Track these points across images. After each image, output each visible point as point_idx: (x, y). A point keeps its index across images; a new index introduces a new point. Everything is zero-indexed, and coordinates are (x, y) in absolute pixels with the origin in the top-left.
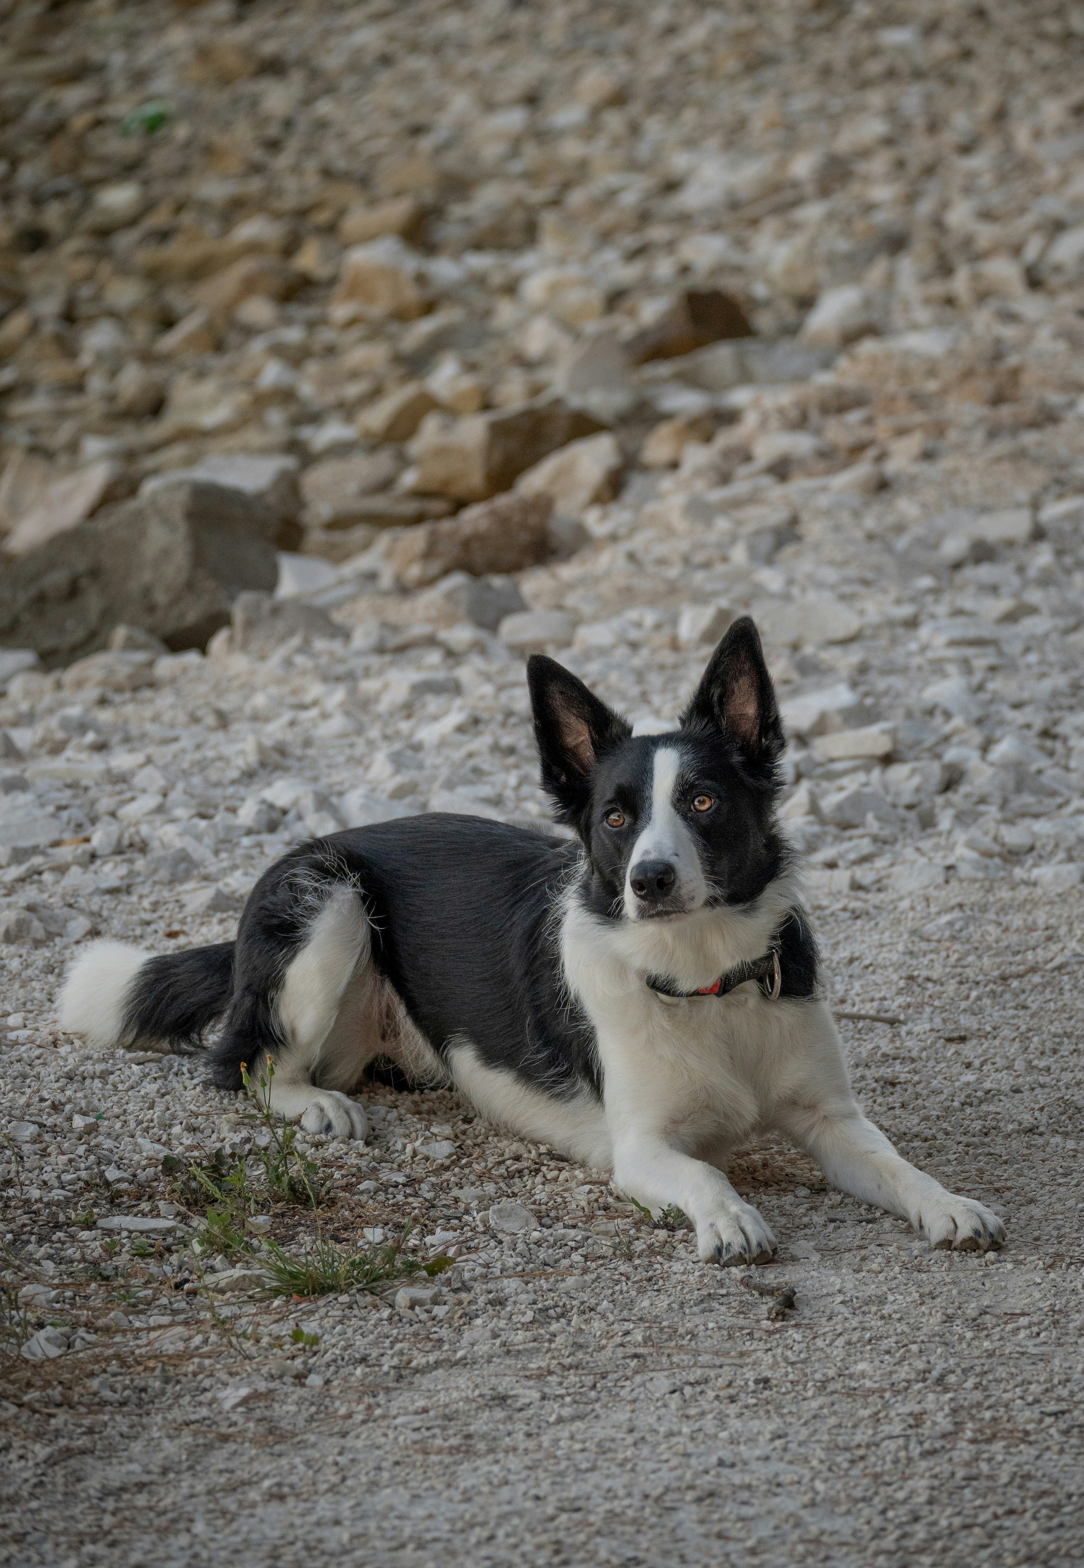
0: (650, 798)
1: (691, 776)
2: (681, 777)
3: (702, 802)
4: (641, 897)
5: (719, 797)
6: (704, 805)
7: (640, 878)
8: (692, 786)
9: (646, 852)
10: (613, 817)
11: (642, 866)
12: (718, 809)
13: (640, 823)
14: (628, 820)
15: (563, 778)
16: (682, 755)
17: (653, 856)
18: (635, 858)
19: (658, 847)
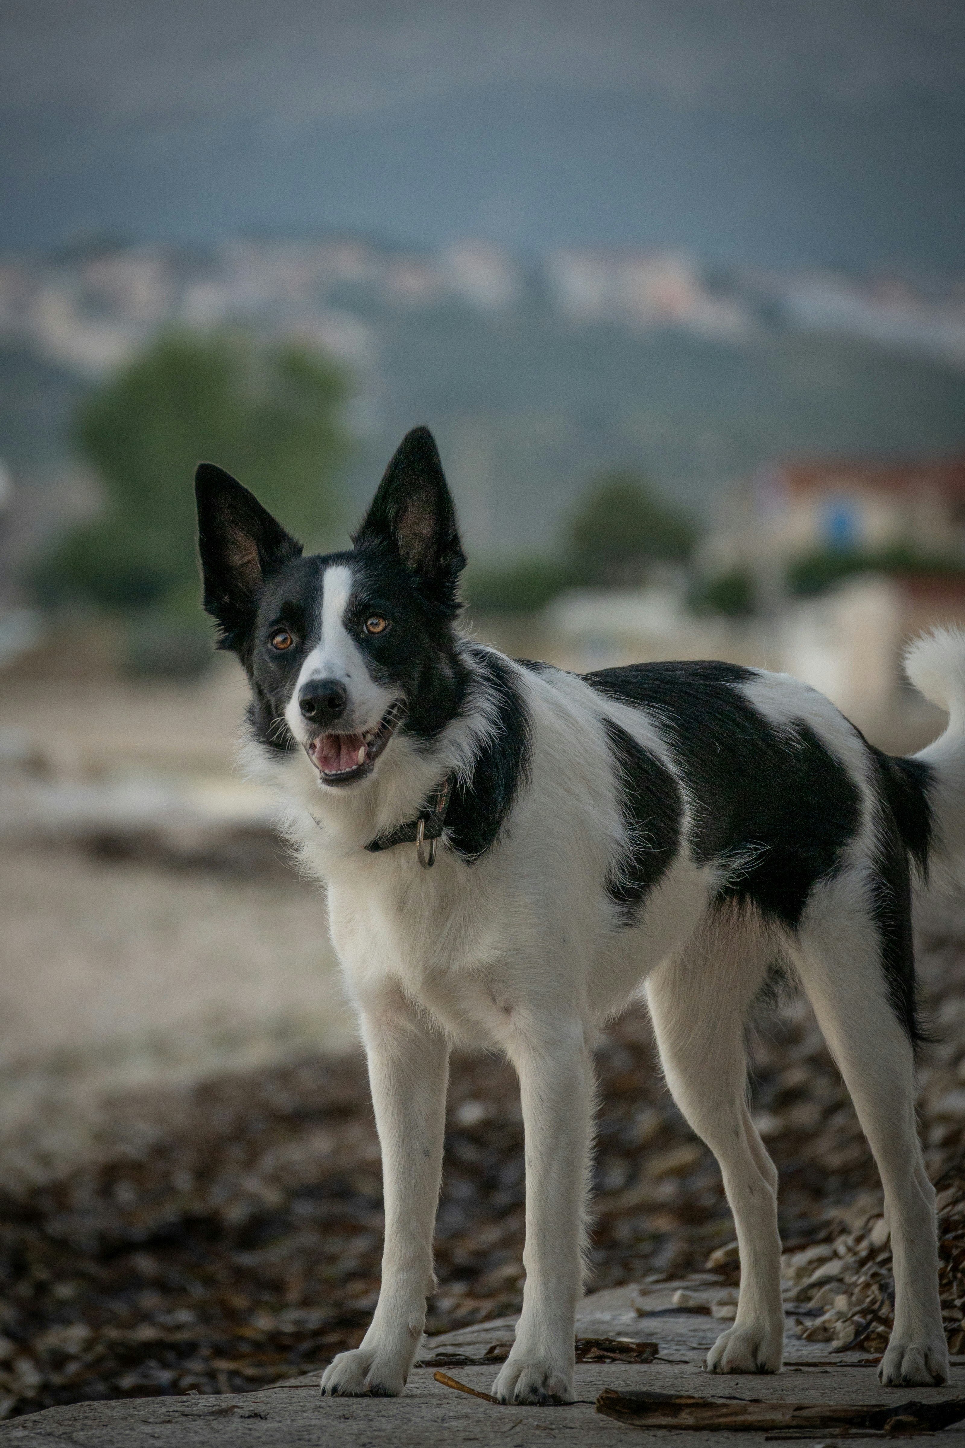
0: (319, 617)
1: (364, 596)
2: (354, 597)
3: (376, 625)
4: (311, 719)
5: (394, 619)
6: (378, 626)
7: (308, 697)
8: (366, 606)
9: (316, 671)
10: (279, 639)
11: (311, 686)
12: (394, 629)
13: (309, 642)
14: (295, 638)
15: (227, 599)
16: (354, 573)
17: (323, 675)
18: (304, 677)
19: (329, 666)
